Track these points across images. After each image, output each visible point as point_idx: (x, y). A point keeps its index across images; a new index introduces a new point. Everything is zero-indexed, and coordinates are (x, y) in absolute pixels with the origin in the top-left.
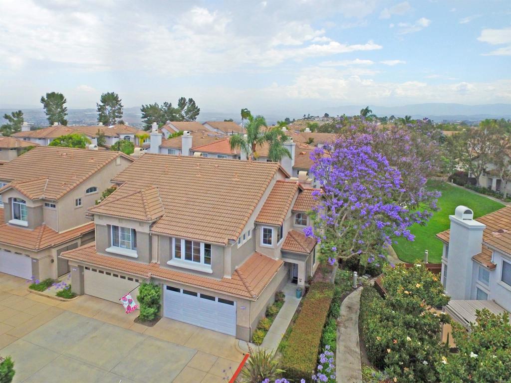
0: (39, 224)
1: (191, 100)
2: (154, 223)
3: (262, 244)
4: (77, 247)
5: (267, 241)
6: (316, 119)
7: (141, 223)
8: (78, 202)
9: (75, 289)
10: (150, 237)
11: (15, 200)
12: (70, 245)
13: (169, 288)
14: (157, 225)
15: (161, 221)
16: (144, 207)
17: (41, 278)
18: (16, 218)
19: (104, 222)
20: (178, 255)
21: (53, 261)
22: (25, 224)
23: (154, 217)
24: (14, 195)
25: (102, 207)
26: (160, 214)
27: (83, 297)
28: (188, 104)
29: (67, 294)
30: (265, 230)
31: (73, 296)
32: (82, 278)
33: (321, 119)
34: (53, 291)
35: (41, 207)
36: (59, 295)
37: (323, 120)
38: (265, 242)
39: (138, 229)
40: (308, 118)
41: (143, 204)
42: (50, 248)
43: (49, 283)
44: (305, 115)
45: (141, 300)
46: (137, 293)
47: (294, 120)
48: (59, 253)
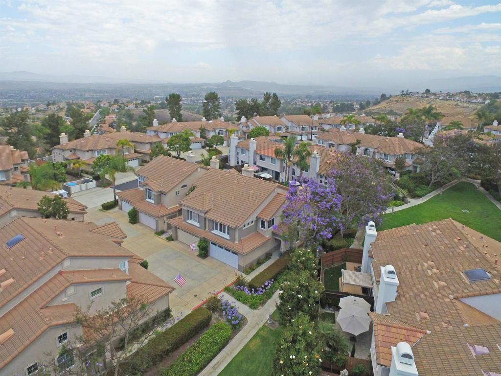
0: (159, 202)
1: (275, 95)
2: (207, 212)
3: (261, 228)
4: (176, 217)
5: (263, 226)
6: (415, 96)
7: (201, 212)
8: (177, 193)
9: (174, 237)
10: (205, 219)
11: (149, 189)
12: (172, 216)
13: (212, 243)
14: (208, 214)
15: (210, 212)
16: (203, 204)
17: (160, 229)
18: (149, 198)
19: (186, 208)
20: (217, 229)
21: (165, 222)
22: (153, 202)
23: (206, 210)
24: (148, 188)
25: (185, 201)
26: (210, 208)
27: (177, 241)
28: (271, 98)
29: (170, 239)
30: (262, 221)
31: (172, 240)
32: (176, 233)
33: (420, 96)
34: (164, 236)
35: (160, 194)
36: (167, 239)
37: (422, 97)
38: (262, 227)
39: (200, 214)
40: (407, 94)
41: (203, 201)
42: (163, 216)
43: (163, 232)
44: (403, 91)
45: (199, 246)
46: (197, 243)
47: (391, 96)
48: (168, 218)
